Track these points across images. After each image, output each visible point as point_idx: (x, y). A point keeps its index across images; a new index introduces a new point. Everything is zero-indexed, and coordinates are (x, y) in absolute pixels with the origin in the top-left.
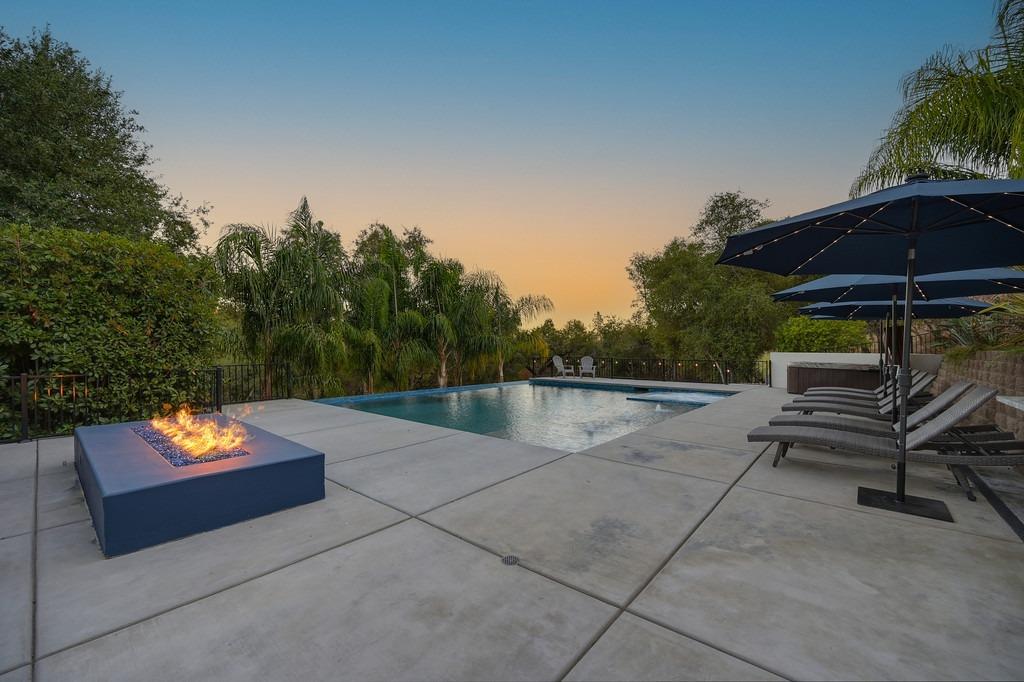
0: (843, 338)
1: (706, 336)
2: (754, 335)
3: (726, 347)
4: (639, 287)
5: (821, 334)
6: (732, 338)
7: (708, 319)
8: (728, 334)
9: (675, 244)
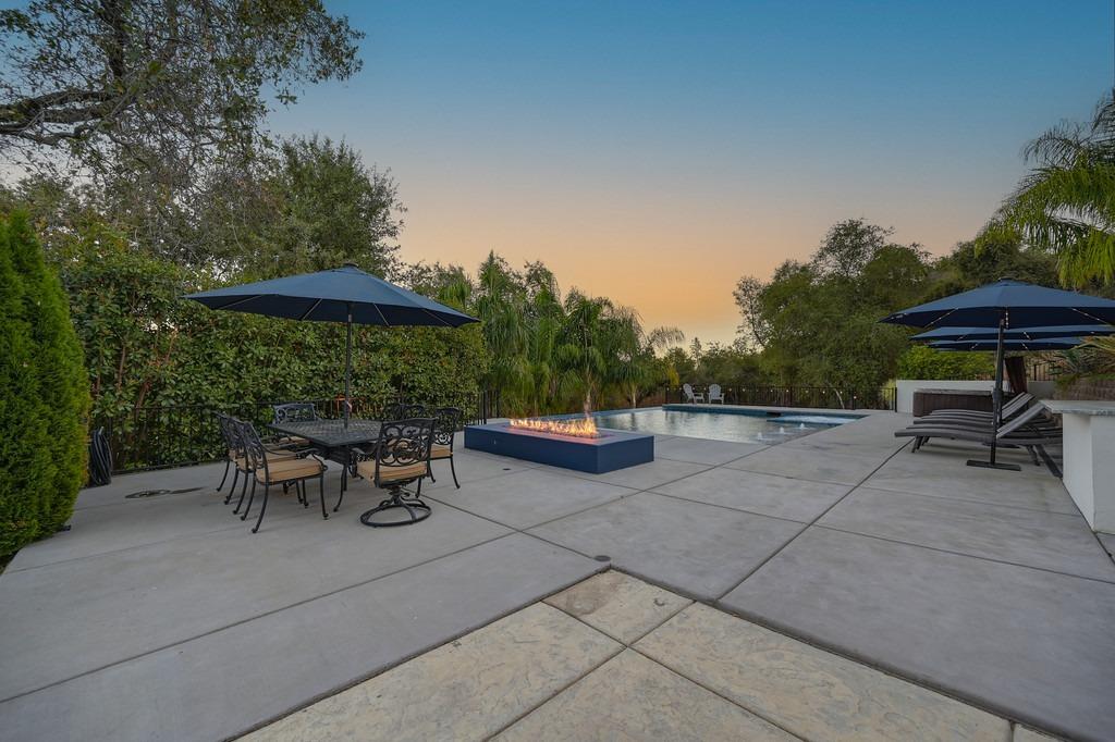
0: (968, 367)
1: (827, 364)
2: (877, 363)
3: (846, 376)
4: (746, 312)
5: (945, 362)
6: (853, 366)
7: (828, 348)
8: (849, 362)
9: (786, 267)
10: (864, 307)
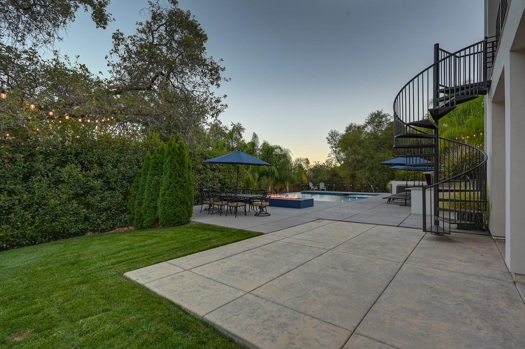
4: (332, 147)
6: (378, 175)
8: (376, 173)
9: (351, 126)
10: (383, 149)
